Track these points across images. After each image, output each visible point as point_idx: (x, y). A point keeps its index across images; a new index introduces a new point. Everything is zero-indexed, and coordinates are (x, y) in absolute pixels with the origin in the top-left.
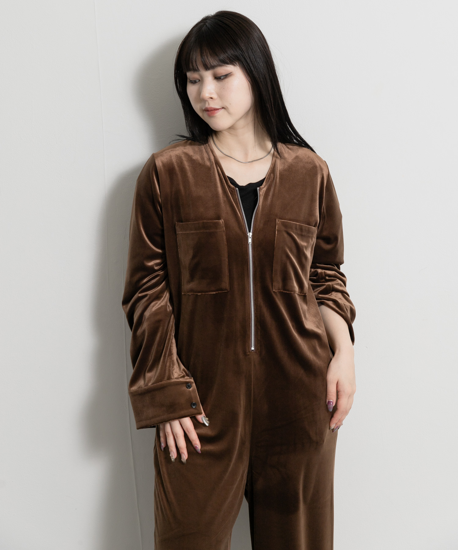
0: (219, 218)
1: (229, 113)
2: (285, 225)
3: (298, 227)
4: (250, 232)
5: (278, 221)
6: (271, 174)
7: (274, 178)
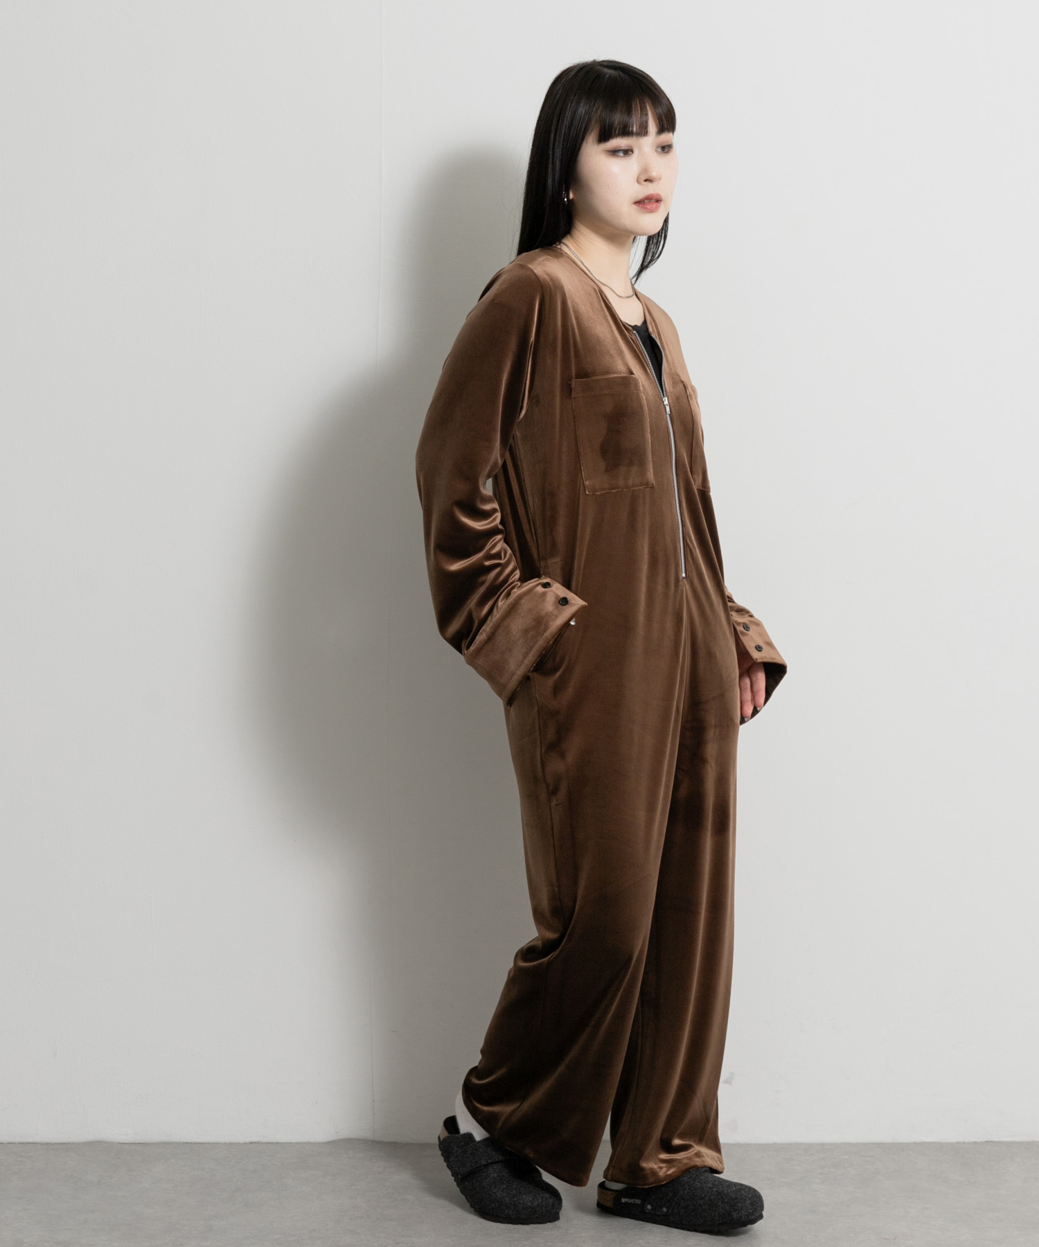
0: (631, 372)
4: (664, 397)
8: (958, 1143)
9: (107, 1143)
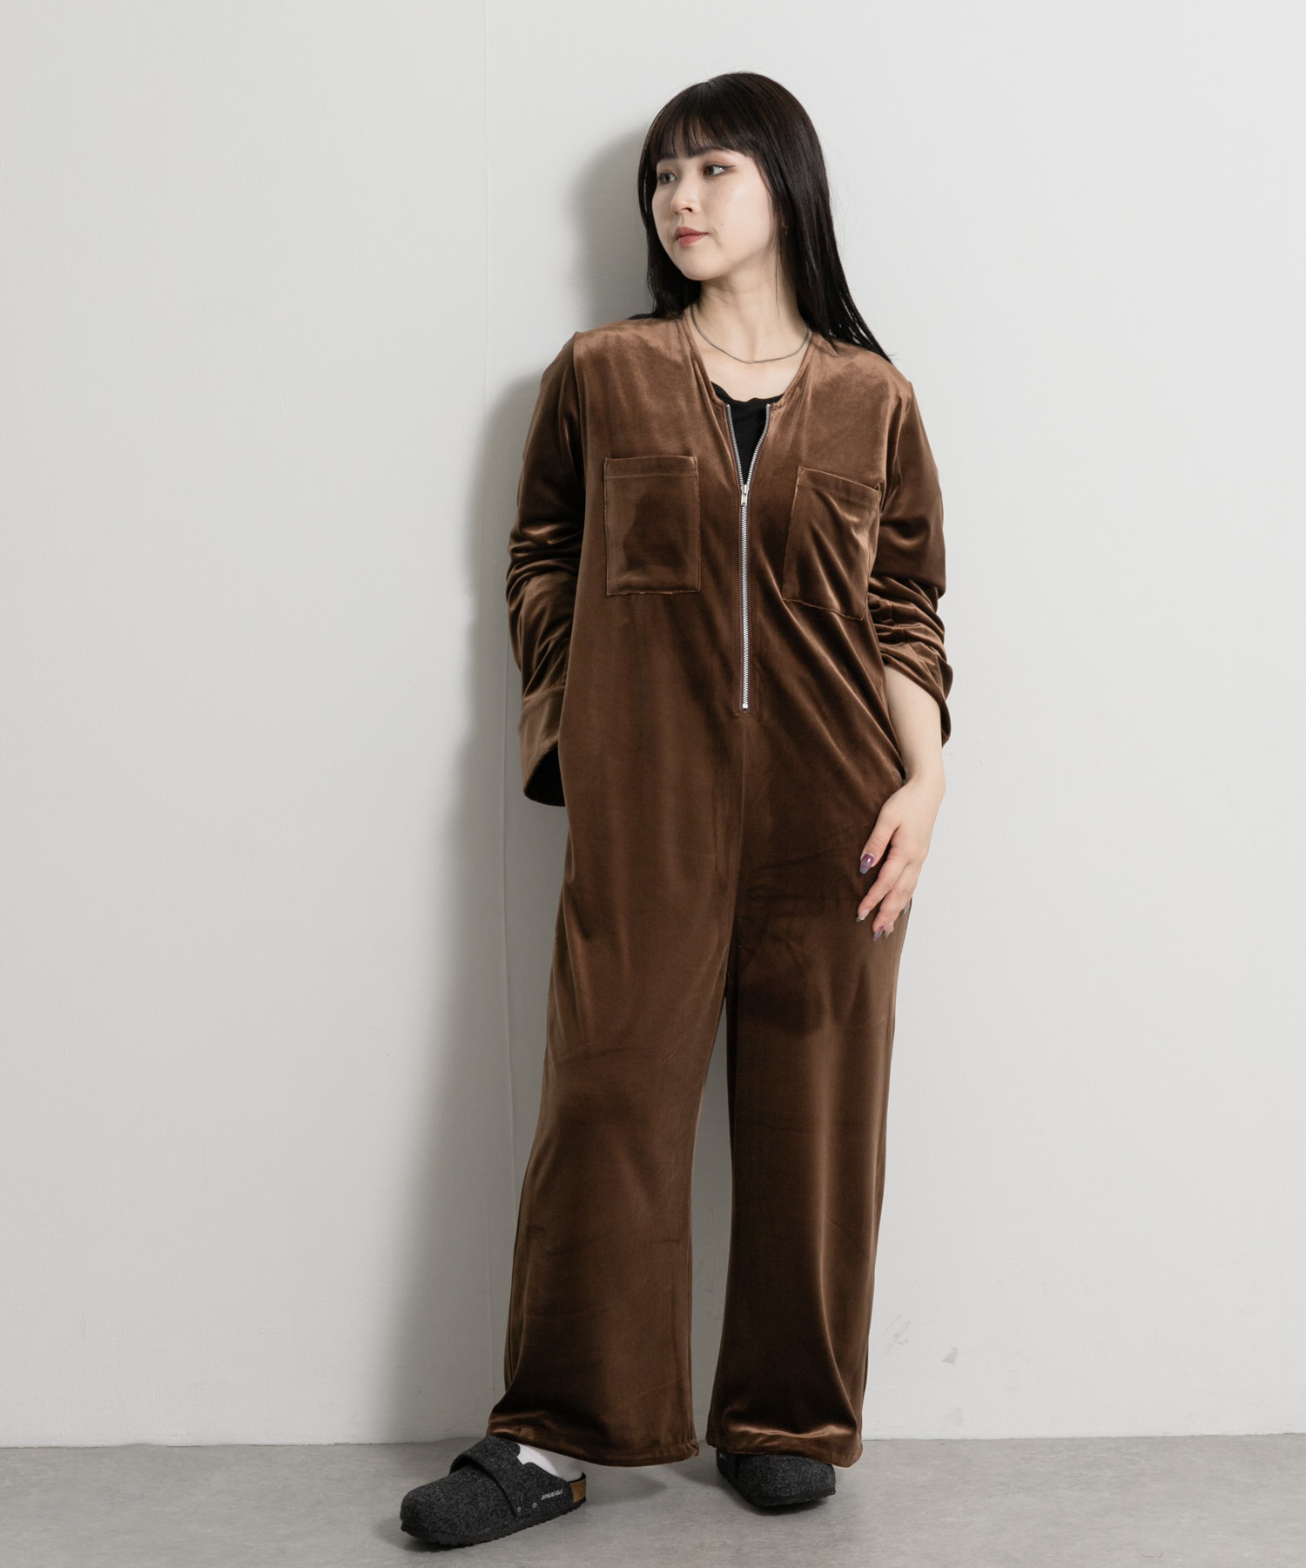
0: (688, 453)
1: (719, 244)
2: (814, 478)
3: (841, 484)
4: (745, 483)
5: (801, 471)
6: (795, 388)
7: (801, 395)
8: (1249, 1436)
9: (152, 1446)
